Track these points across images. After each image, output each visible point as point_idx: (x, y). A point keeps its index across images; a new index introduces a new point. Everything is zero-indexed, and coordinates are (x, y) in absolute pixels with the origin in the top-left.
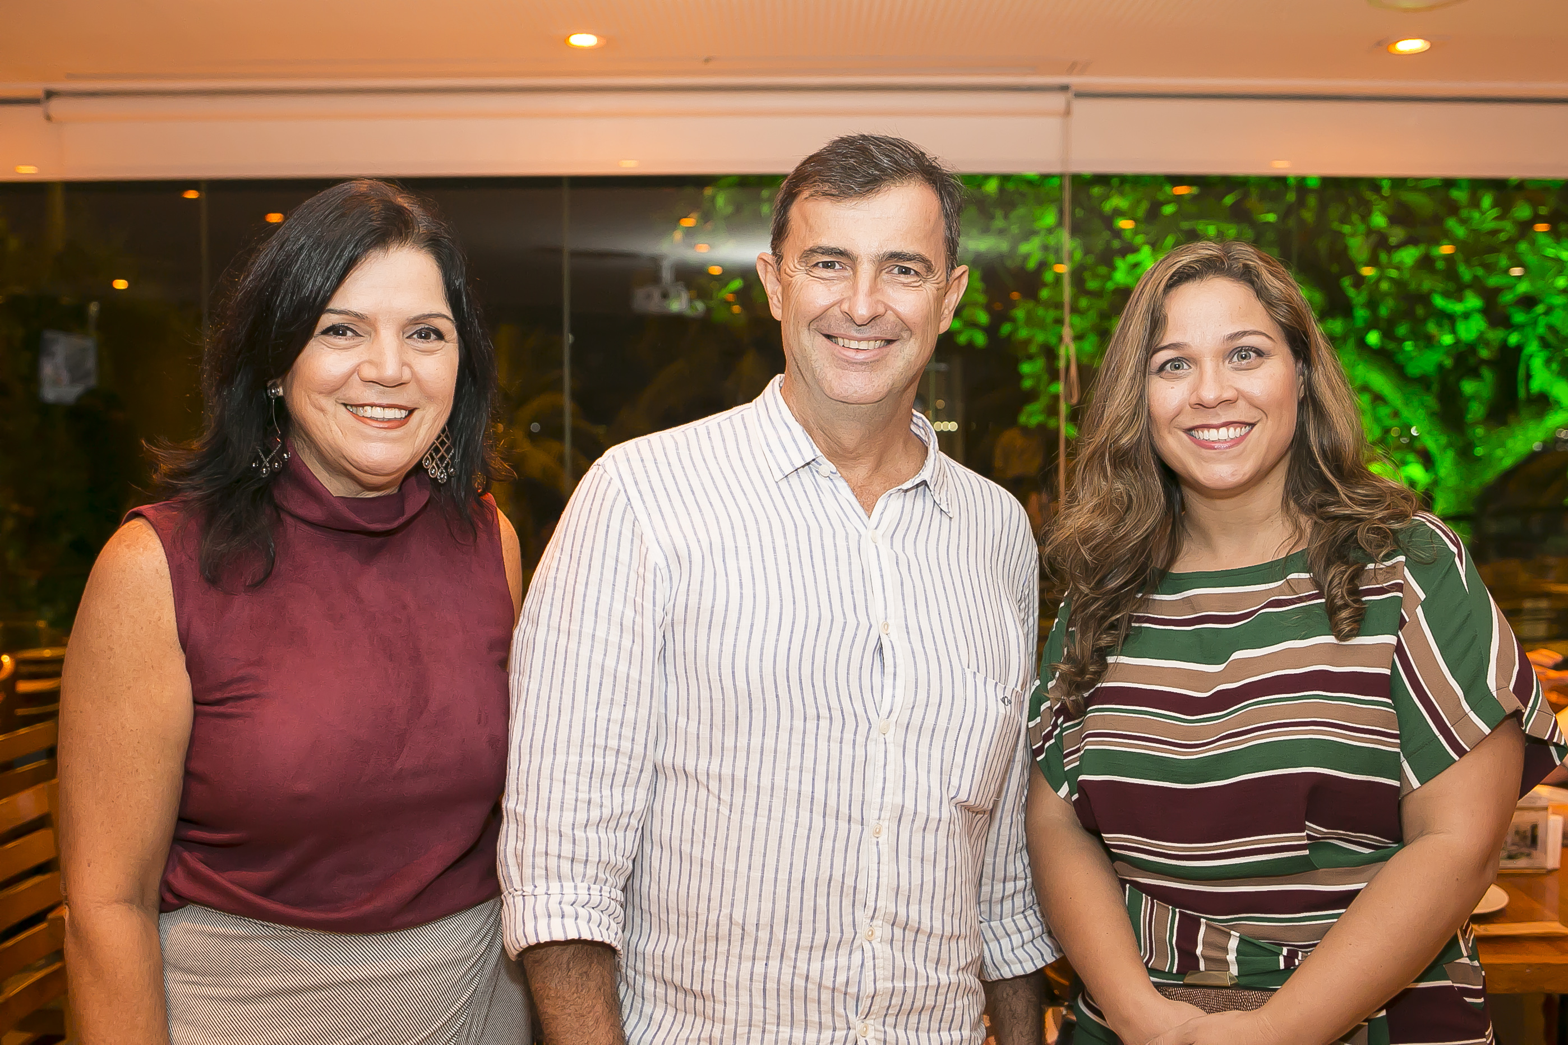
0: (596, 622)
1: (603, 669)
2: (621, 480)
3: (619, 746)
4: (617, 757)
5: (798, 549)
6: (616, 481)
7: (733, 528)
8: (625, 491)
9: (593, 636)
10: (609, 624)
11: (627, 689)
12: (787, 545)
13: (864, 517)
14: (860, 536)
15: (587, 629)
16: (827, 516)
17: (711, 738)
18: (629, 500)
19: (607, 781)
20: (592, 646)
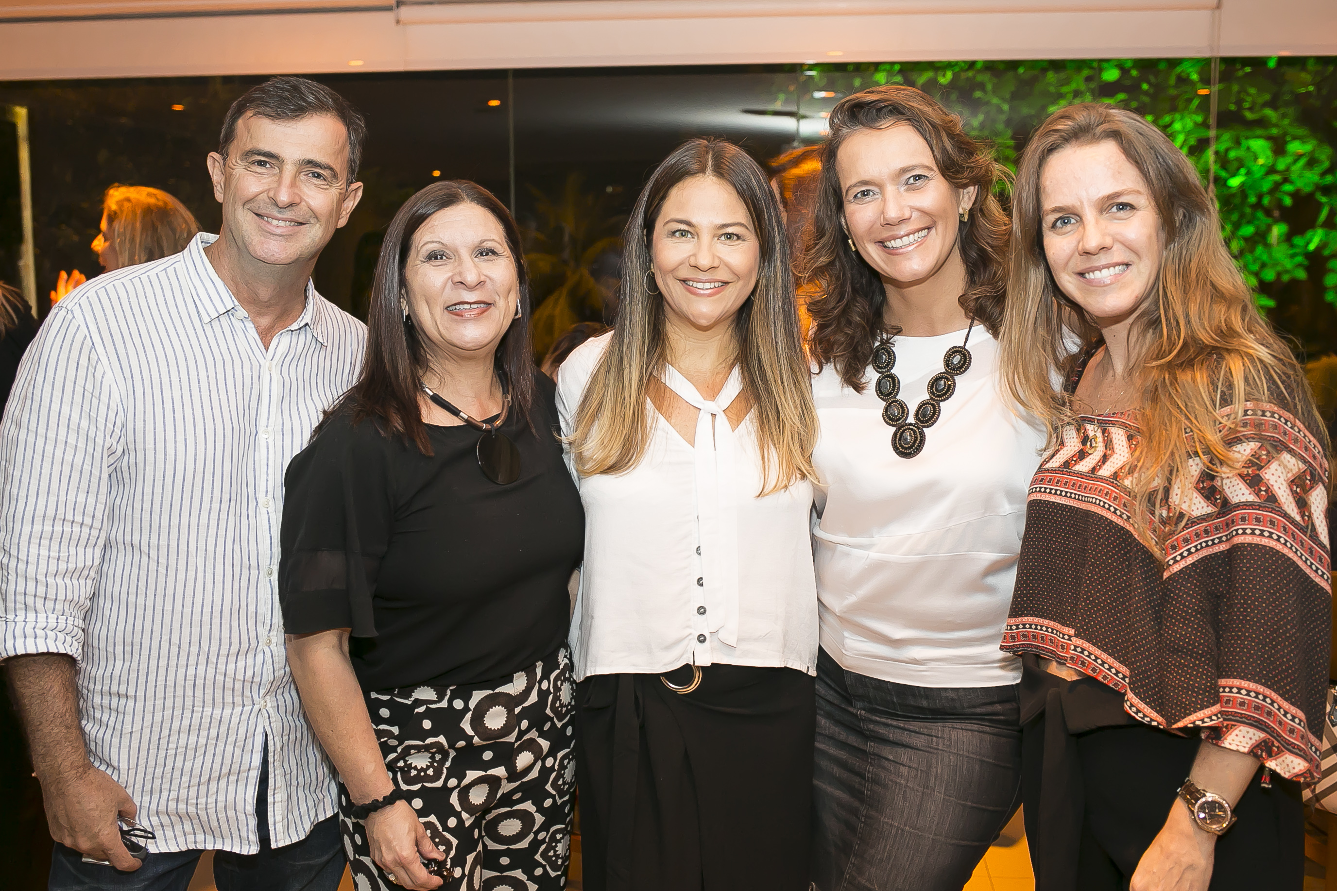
0: (68, 432)
1: (72, 466)
2: (88, 327)
3: (83, 521)
4: (81, 528)
5: (216, 378)
6: (83, 327)
7: (168, 366)
8: (91, 337)
9: (66, 442)
10: (78, 434)
11: (90, 481)
12: (208, 377)
13: (264, 351)
14: (260, 366)
15: (62, 437)
16: (238, 351)
17: (151, 521)
18: (93, 344)
19: (73, 543)
20: (65, 450)
